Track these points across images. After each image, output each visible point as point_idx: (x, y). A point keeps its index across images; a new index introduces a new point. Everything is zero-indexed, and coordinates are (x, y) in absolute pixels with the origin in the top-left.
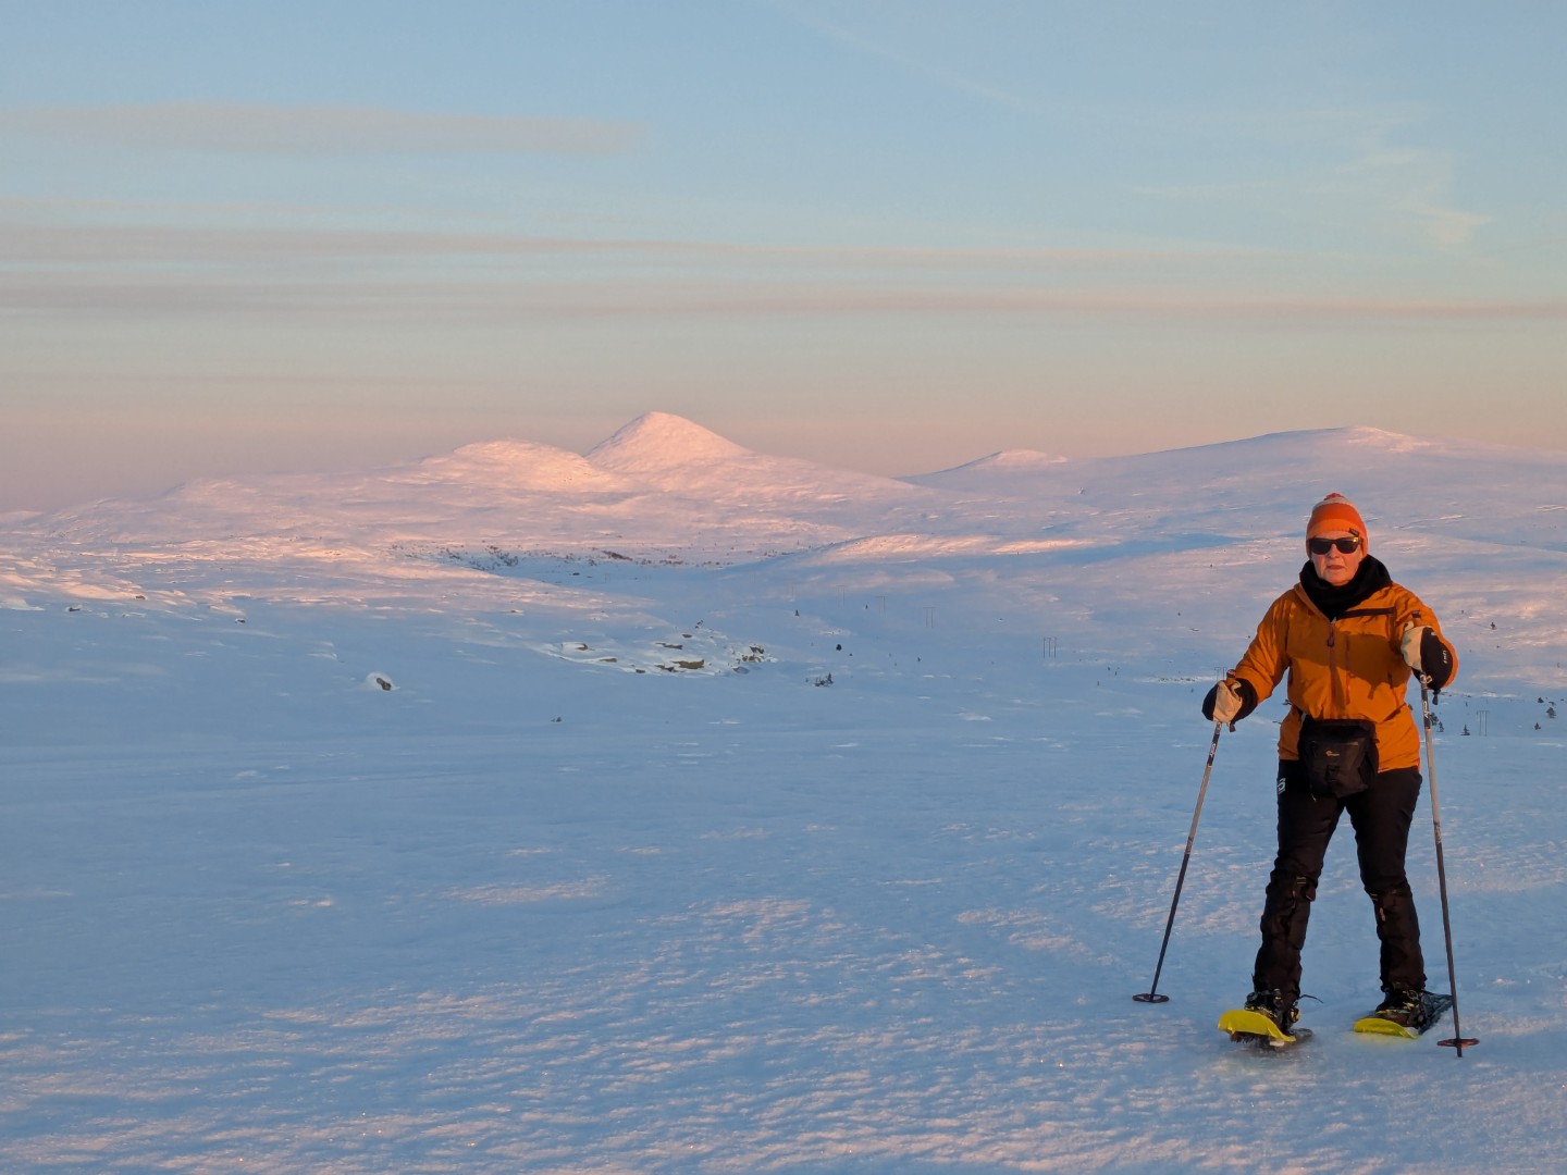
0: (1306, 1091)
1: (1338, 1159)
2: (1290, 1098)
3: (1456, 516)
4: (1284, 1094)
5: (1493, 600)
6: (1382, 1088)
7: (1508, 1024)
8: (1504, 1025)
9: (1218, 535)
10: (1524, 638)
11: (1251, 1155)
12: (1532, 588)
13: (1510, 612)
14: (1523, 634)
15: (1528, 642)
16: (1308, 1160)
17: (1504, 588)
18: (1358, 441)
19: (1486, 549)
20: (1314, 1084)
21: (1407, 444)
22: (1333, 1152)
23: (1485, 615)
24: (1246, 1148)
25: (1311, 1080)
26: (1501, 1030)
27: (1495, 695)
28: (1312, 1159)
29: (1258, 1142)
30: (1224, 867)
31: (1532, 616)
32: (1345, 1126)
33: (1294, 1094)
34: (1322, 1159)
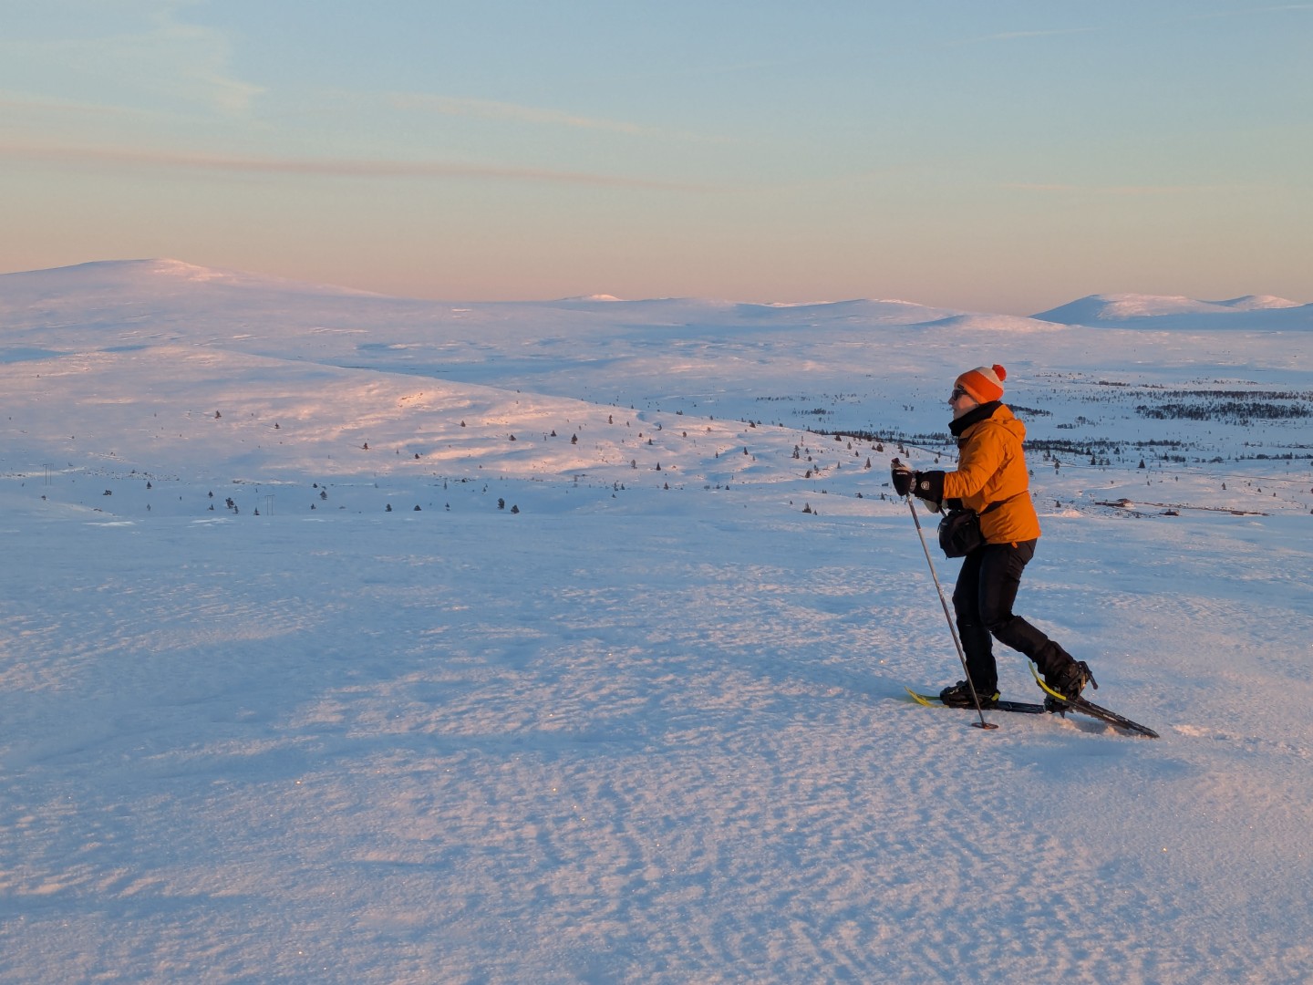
0: (65, 818)
1: (89, 873)
2: (53, 825)
3: (246, 336)
4: (47, 822)
5: (278, 404)
6: (133, 810)
7: (244, 747)
8: (240, 747)
9: (43, 349)
10: (301, 436)
11: (13, 878)
12: (308, 394)
13: (290, 414)
14: (301, 432)
15: (305, 439)
16: (63, 877)
17: (285, 395)
18: (163, 271)
19: (270, 363)
20: (75, 812)
21: (205, 275)
22: (84, 867)
23: (271, 417)
24: (8, 873)
25: (73, 809)
26: (237, 752)
27: (279, 483)
28: (67, 875)
29: (20, 866)
30: (16, 633)
31: (308, 417)
32: (97, 844)
33: (56, 822)
34: (75, 875)
